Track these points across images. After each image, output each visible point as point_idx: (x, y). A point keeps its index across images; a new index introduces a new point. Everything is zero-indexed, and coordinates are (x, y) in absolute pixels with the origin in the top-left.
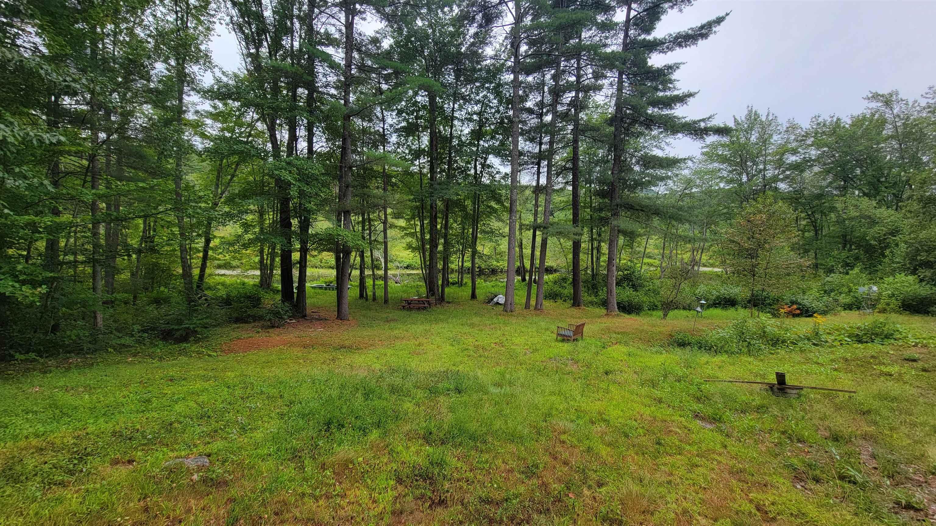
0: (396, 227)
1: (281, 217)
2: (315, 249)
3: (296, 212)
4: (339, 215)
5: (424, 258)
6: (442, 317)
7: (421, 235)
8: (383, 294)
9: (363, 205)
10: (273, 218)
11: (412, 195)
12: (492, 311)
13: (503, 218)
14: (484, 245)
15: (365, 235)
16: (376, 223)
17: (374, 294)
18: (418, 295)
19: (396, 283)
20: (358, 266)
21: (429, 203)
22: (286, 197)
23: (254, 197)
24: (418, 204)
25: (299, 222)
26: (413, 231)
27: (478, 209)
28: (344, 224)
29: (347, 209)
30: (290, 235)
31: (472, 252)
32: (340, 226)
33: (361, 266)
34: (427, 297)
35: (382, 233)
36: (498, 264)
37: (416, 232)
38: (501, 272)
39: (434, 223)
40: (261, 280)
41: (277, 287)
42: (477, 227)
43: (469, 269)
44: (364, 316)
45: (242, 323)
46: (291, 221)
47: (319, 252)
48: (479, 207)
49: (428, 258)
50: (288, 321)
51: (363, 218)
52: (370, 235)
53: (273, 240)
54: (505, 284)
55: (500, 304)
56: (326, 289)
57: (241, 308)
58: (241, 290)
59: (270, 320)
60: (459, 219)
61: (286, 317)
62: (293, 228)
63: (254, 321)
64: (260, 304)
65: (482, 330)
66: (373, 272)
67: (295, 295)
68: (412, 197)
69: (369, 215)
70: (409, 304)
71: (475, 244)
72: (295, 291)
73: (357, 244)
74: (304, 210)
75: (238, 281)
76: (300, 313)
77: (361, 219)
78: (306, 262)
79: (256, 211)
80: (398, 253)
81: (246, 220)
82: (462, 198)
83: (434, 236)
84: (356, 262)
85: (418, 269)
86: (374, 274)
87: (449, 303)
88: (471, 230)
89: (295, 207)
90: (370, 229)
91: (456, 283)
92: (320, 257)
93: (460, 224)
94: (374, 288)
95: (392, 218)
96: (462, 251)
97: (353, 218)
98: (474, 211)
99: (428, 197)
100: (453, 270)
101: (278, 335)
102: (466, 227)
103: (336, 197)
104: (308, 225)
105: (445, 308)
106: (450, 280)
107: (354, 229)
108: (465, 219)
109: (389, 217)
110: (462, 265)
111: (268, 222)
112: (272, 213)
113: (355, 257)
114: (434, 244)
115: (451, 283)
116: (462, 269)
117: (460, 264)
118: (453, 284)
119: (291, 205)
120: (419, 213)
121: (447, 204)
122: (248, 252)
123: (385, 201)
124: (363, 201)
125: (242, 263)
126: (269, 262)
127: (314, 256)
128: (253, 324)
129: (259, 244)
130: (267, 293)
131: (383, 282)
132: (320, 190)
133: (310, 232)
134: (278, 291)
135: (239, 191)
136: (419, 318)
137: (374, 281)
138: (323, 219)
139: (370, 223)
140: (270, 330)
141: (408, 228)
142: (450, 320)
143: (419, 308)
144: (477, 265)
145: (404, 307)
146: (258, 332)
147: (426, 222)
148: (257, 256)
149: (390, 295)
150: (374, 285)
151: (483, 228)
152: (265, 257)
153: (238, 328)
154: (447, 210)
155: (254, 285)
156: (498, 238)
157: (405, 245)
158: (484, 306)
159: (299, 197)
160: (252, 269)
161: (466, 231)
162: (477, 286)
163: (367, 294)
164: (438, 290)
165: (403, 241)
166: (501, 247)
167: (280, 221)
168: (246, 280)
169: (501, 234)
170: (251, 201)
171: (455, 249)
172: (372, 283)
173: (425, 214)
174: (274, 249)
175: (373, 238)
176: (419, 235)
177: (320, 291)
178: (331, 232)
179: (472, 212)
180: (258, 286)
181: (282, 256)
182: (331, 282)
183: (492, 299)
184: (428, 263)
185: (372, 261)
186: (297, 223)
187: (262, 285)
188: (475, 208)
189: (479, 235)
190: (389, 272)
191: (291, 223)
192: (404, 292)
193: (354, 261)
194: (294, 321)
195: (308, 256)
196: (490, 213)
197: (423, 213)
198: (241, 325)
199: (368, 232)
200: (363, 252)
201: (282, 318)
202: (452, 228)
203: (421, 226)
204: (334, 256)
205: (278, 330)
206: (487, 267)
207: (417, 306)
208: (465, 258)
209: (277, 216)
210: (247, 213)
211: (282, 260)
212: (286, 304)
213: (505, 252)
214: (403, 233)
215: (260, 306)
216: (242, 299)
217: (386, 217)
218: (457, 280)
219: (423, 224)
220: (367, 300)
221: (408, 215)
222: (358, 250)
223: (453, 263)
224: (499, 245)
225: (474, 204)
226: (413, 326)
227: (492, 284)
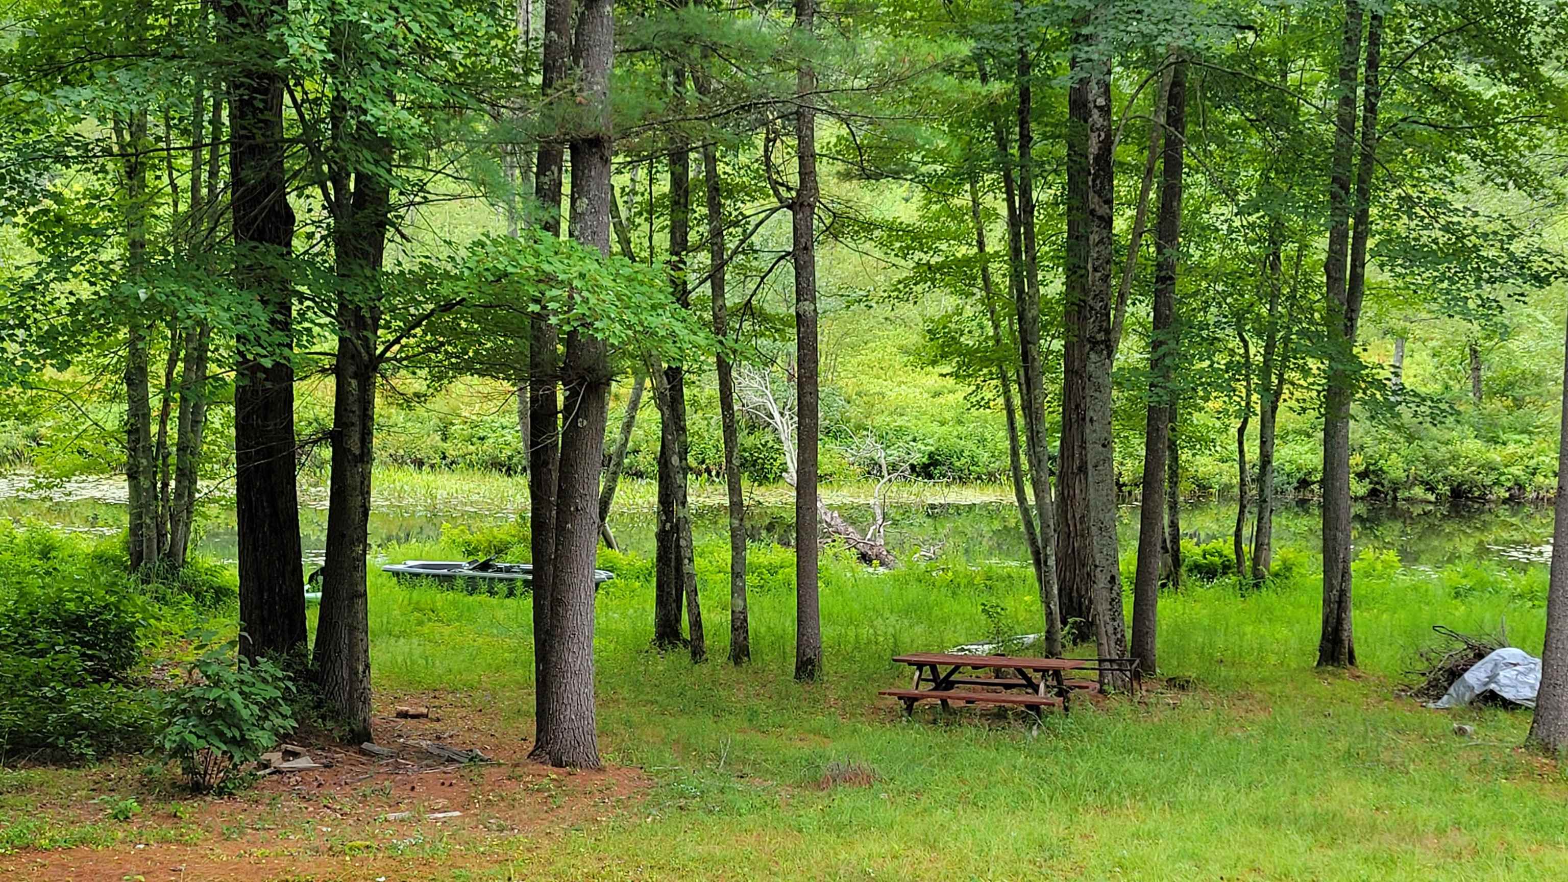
0: (869, 227)
1: (236, 182)
2: (413, 362)
3: (314, 150)
4: (548, 160)
5: (1032, 410)
6: (1137, 768)
7: (1016, 277)
8: (790, 626)
9: (680, 99)
10: (195, 187)
11: (963, 34)
12: (1457, 742)
13: (1530, 161)
14: (1401, 337)
15: (692, 279)
16: (749, 209)
17: (739, 624)
18: (997, 634)
19: (864, 558)
20: (646, 460)
21: (1065, 79)
22: (265, 65)
23: (99, 69)
24: (997, 87)
25: (333, 208)
26: (962, 251)
27: (1371, 109)
28: (575, 216)
29: (592, 126)
30: (284, 282)
31: (1332, 376)
32: (552, 227)
33: (663, 460)
34: (1050, 647)
35: (788, 266)
36: (1495, 455)
37: (983, 258)
38: (1514, 500)
39: (1094, 201)
40: (135, 529)
41: (211, 572)
42: (1362, 218)
43: (1304, 483)
44: (684, 748)
45: (41, 762)
46: (291, 199)
47: (439, 377)
48: (1372, 95)
49: (1053, 414)
50: (275, 758)
51: (679, 182)
52: (716, 277)
53: (199, 310)
54: (1540, 578)
55: (1508, 705)
56: (472, 586)
57: (37, 681)
58: (34, 584)
59: (182, 750)
60: (1249, 175)
61: (263, 738)
62: (298, 245)
63: (102, 757)
64: (129, 661)
65: (1390, 863)
66: (734, 490)
67: (312, 619)
68: (965, 48)
69: (710, 161)
70: (944, 684)
71: (1350, 328)
72: (313, 595)
73: (650, 333)
74: (357, 139)
75: (21, 534)
76: (335, 715)
77: (664, 185)
78: (366, 436)
79: (108, 152)
80: (873, 386)
81: (57, 198)
82: (1268, 41)
83: (1093, 278)
84: (637, 433)
85: (991, 478)
86: (736, 506)
87: (1179, 684)
88: (1321, 244)
89: (310, 128)
90: (715, 243)
91: (1226, 568)
92: (439, 403)
93: (1253, 207)
94: (738, 590)
95: (846, 176)
96: (1265, 371)
97: (620, 181)
98: (1346, 126)
99: (1055, 46)
100: (1203, 488)
101: (225, 838)
102: (1295, 222)
103: (527, 58)
104: (382, 225)
105: (1160, 716)
106: (1190, 549)
107: (625, 242)
108: (1285, 173)
109: (823, 168)
110: (1266, 459)
111: (165, 211)
112: (186, 161)
113: (634, 405)
114: (1091, 326)
115: (1196, 568)
116: (1260, 480)
117: (1253, 452)
118: (1208, 572)
119: (289, 113)
120: (1003, 145)
121: (1177, 83)
122: (67, 375)
123: (806, 73)
124: (680, 83)
125: (35, 438)
126: (173, 430)
127: (408, 401)
128: (95, 769)
129: (123, 333)
130: (161, 599)
131: (790, 555)
132: (444, 21)
133: (388, 264)
134: (221, 593)
135: (25, 41)
136: (1002, 770)
137: (738, 549)
138: (453, 187)
139: (715, 207)
140: (186, 808)
141: (938, 236)
142: (1188, 792)
143: (1000, 715)
144: (1357, 461)
145: (910, 701)
146: (124, 817)
147: (1041, 195)
148: (116, 397)
149: (827, 633)
150: (738, 572)
151: (1401, 226)
152: (155, 403)
153: (22, 788)
154: (1176, 120)
155: (101, 559)
156: (1500, 293)
157: (914, 339)
158: (1405, 712)
159: (331, 68)
160: (87, 469)
161: (1289, 248)
162: (1358, 586)
163: (696, 624)
164: (1115, 603)
165: (907, 310)
166: (1513, 345)
167: (235, 205)
168: (58, 531)
169: (1522, 264)
170: (84, 94)
171: (1221, 360)
172: (727, 555)
173: (1037, 149)
174: (198, 360)
175: (732, 298)
176: (999, 273)
177: (441, 598)
178: (502, 264)
179: (1328, 131)
180: (117, 562)
181: (241, 400)
182: (501, 550)
183: (1454, 674)
184: (1054, 445)
185: (730, 429)
186: (319, 212)
187: (137, 557)
188: (1348, 101)
189: (1372, 273)
190: (826, 496)
191: (290, 217)
192: (910, 611)
193: (628, 427)
194: (304, 762)
195: (378, 401)
196: (1449, 130)
197: (1025, 140)
198: (38, 774)
199: (704, 258)
200: (674, 377)
201: (242, 742)
202: (1206, 232)
203: (1014, 221)
204: (514, 403)
205: (223, 806)
206: (1421, 469)
207: (988, 700)
208: (1283, 416)
209: (213, 174)
210: (65, 161)
211: (243, 426)
212: (265, 664)
213: (1539, 379)
214: (906, 268)
215: (132, 673)
216: (41, 633)
217: (807, 173)
218: (1229, 550)
219: (1028, 207)
220: (697, 652)
221: (938, 156)
222: (647, 361)
223: (1203, 442)
224: (1505, 333)
225: (1346, 75)
226: (969, 818)
227: (1452, 575)
